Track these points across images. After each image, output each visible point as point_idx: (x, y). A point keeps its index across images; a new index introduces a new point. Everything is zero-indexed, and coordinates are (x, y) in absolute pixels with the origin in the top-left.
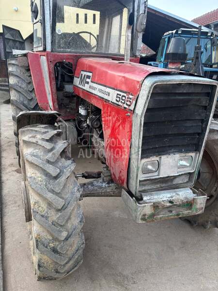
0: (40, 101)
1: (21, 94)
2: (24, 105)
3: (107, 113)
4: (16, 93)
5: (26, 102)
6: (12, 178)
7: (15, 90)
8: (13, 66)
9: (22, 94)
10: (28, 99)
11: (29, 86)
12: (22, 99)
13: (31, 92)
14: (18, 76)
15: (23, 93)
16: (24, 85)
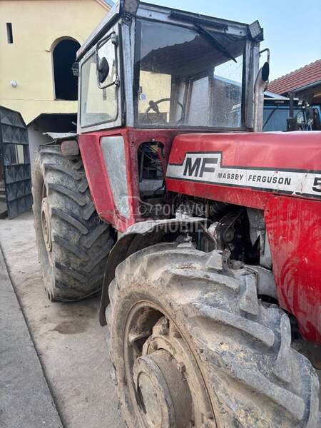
0: (101, 208)
1: (67, 199)
2: (73, 215)
3: (285, 214)
4: (59, 197)
5: (76, 211)
6: (54, 343)
7: (58, 192)
8: (49, 156)
9: (70, 198)
10: (80, 206)
11: (80, 186)
12: (69, 206)
13: (83, 193)
14: (60, 171)
15: (72, 197)
16: (71, 185)
